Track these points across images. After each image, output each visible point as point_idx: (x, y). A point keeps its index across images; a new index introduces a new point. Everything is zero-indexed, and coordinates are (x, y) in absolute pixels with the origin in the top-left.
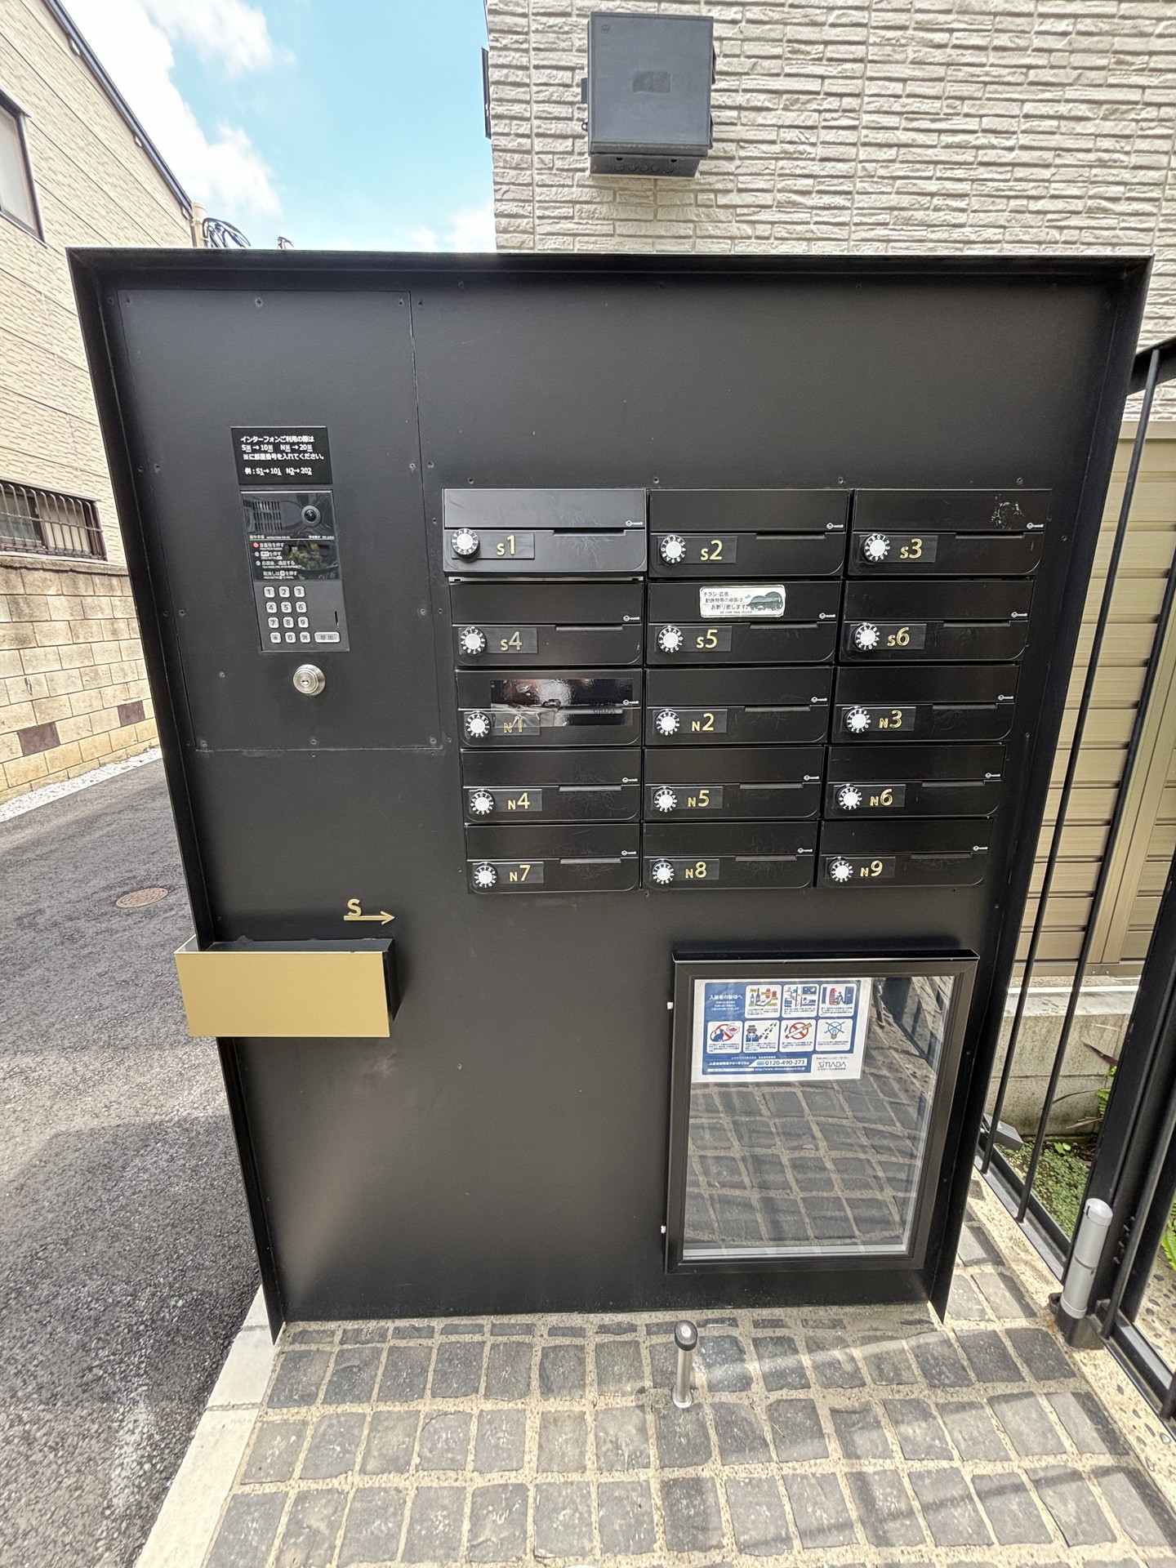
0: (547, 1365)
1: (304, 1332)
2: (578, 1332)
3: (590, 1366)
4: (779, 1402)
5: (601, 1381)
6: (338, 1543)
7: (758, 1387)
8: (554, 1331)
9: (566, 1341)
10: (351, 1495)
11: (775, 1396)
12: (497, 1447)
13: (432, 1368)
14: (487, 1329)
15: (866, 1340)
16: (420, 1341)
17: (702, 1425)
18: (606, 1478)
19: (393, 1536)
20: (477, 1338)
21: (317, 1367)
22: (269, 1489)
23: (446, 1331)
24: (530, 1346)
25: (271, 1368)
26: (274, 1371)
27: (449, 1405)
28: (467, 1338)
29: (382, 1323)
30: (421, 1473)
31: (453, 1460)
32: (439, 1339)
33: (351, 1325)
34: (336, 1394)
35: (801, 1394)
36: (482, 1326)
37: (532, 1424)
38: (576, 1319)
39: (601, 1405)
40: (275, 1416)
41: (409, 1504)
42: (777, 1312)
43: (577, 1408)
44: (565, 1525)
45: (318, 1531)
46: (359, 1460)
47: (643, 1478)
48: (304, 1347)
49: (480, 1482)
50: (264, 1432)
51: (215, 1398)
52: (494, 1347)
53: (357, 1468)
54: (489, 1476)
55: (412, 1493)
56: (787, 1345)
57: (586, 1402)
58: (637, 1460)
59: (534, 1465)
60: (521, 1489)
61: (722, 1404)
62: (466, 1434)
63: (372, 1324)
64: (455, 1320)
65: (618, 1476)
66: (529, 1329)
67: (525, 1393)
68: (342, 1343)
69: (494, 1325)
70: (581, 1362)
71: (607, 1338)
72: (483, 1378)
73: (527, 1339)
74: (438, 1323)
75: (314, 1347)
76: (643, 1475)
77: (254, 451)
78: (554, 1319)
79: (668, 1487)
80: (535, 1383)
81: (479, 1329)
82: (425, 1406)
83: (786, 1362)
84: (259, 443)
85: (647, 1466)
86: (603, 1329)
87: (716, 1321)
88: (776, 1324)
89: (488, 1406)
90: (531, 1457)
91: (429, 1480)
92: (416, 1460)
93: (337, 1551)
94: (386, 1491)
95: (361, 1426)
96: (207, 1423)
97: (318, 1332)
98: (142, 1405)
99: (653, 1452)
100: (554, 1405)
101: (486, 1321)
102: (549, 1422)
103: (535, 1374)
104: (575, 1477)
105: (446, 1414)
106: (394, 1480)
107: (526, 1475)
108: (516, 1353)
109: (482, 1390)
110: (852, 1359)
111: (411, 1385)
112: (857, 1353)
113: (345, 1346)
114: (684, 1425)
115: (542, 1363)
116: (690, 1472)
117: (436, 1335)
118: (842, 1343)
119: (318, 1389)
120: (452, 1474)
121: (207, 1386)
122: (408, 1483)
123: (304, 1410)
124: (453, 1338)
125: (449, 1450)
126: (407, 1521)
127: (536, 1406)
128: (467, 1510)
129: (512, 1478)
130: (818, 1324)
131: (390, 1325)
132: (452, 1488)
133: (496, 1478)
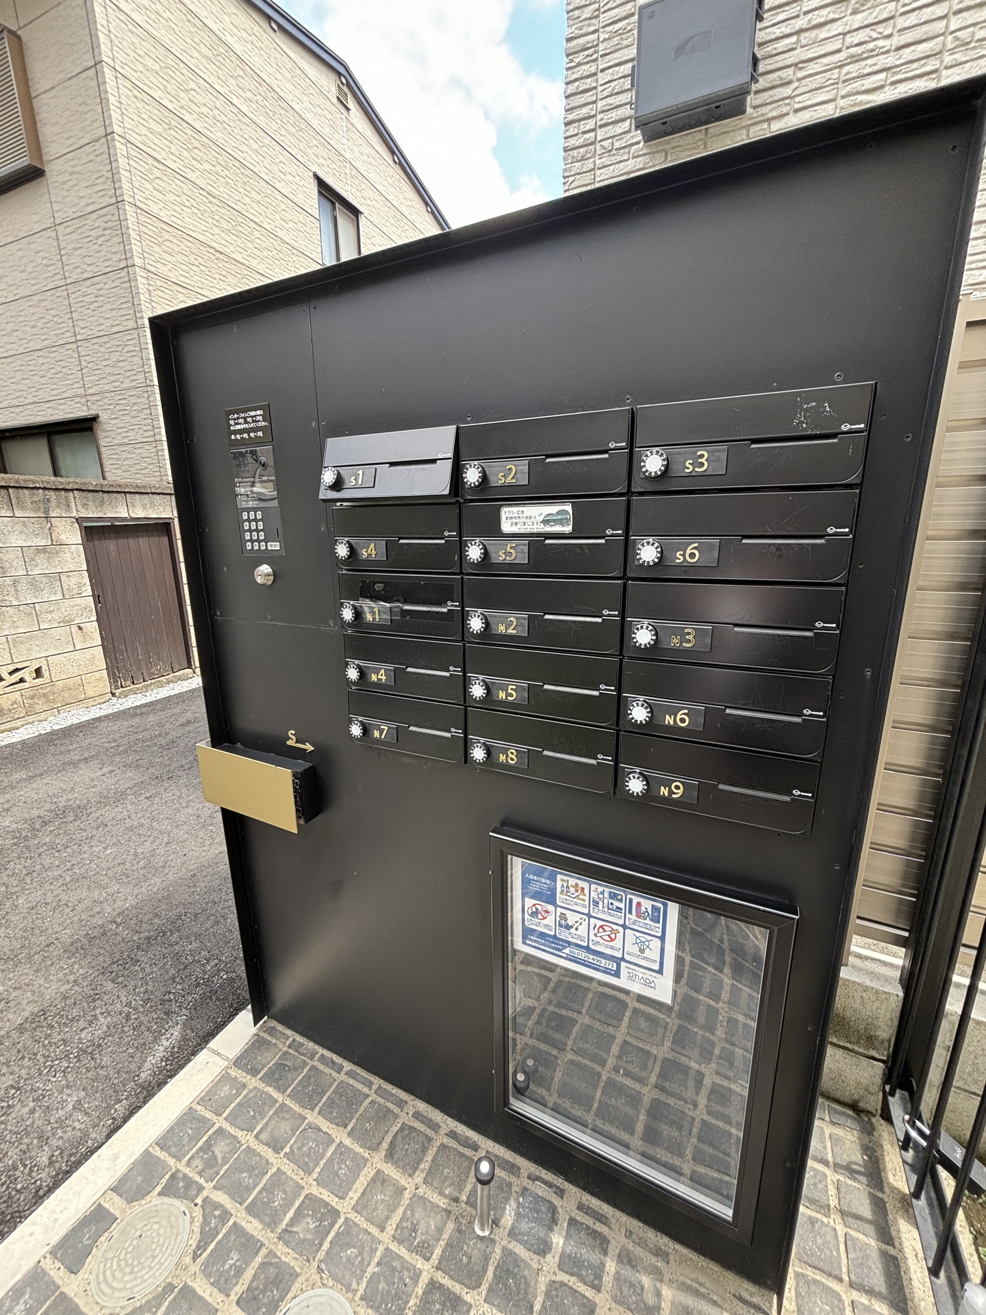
0: (399, 1138)
1: (274, 1028)
2: (435, 1127)
3: (429, 1157)
4: (563, 1284)
5: (430, 1173)
6: (222, 1173)
7: (552, 1260)
8: (417, 1115)
9: (422, 1128)
10: (243, 1148)
11: (563, 1277)
12: (336, 1174)
13: (329, 1093)
14: (374, 1087)
15: (684, 1287)
16: (331, 1071)
17: (486, 1258)
18: (394, 1247)
19: (249, 1190)
20: (366, 1090)
21: (268, 1055)
22: (208, 1115)
23: (350, 1074)
24: (396, 1116)
25: (247, 1041)
26: (247, 1044)
27: (325, 1125)
28: (359, 1086)
29: (317, 1047)
30: (285, 1161)
31: (307, 1164)
32: (342, 1077)
33: (300, 1039)
34: (269, 1078)
35: (589, 1293)
36: (372, 1083)
37: (366, 1175)
38: (437, 1116)
39: (421, 1191)
40: (234, 1072)
41: (268, 1176)
42: (606, 1209)
43: (403, 1182)
44: (348, 1259)
45: (216, 1158)
46: (259, 1128)
47: (419, 1265)
48: (269, 1038)
49: (315, 1190)
50: (224, 1078)
51: (213, 1044)
52: (372, 1102)
53: (255, 1132)
54: (322, 1190)
55: (274, 1170)
56: (602, 1243)
57: (413, 1184)
58: (424, 1251)
59: (353, 1203)
60: (335, 1213)
61: (511, 1253)
62: (325, 1151)
63: (311, 1044)
64: (359, 1070)
65: (402, 1252)
66: (401, 1104)
67: (374, 1148)
68: (289, 1047)
69: (380, 1087)
70: (424, 1150)
71: (452, 1143)
72: (354, 1121)
73: (396, 1110)
74: (347, 1066)
75: (274, 1041)
76: (420, 1264)
77: (236, 424)
78: (422, 1106)
79: (433, 1285)
80: (385, 1145)
81: (369, 1085)
82: (312, 1117)
83: (590, 1255)
84: (238, 418)
85: (428, 1259)
86: (453, 1135)
87: (545, 1182)
88: (601, 1218)
89: (347, 1142)
90: (354, 1195)
91: (288, 1168)
92: (287, 1149)
93: (219, 1177)
94: (261, 1157)
95: (271, 1107)
96: (203, 1055)
97: (281, 1032)
98: (179, 1027)
99: (438, 1252)
100: (389, 1170)
101: (377, 1081)
102: (379, 1179)
103: (388, 1139)
104: (374, 1230)
105: (320, 1130)
106: (268, 1153)
107: (345, 1207)
108: (383, 1115)
109: (349, 1128)
110: (658, 1294)
111: (311, 1097)
112: (667, 1293)
113: (290, 1050)
114: (473, 1250)
115: (396, 1134)
116: (457, 1288)
117: (342, 1073)
118: (657, 1274)
119: (262, 1068)
120: (301, 1173)
121: (212, 1034)
122: (277, 1162)
123: (249, 1077)
124: (351, 1081)
125: (308, 1155)
126: (261, 1186)
127: (377, 1162)
128: (297, 1204)
129: (334, 1201)
130: (642, 1243)
131: (321, 1051)
132: (297, 1182)
133: (325, 1195)
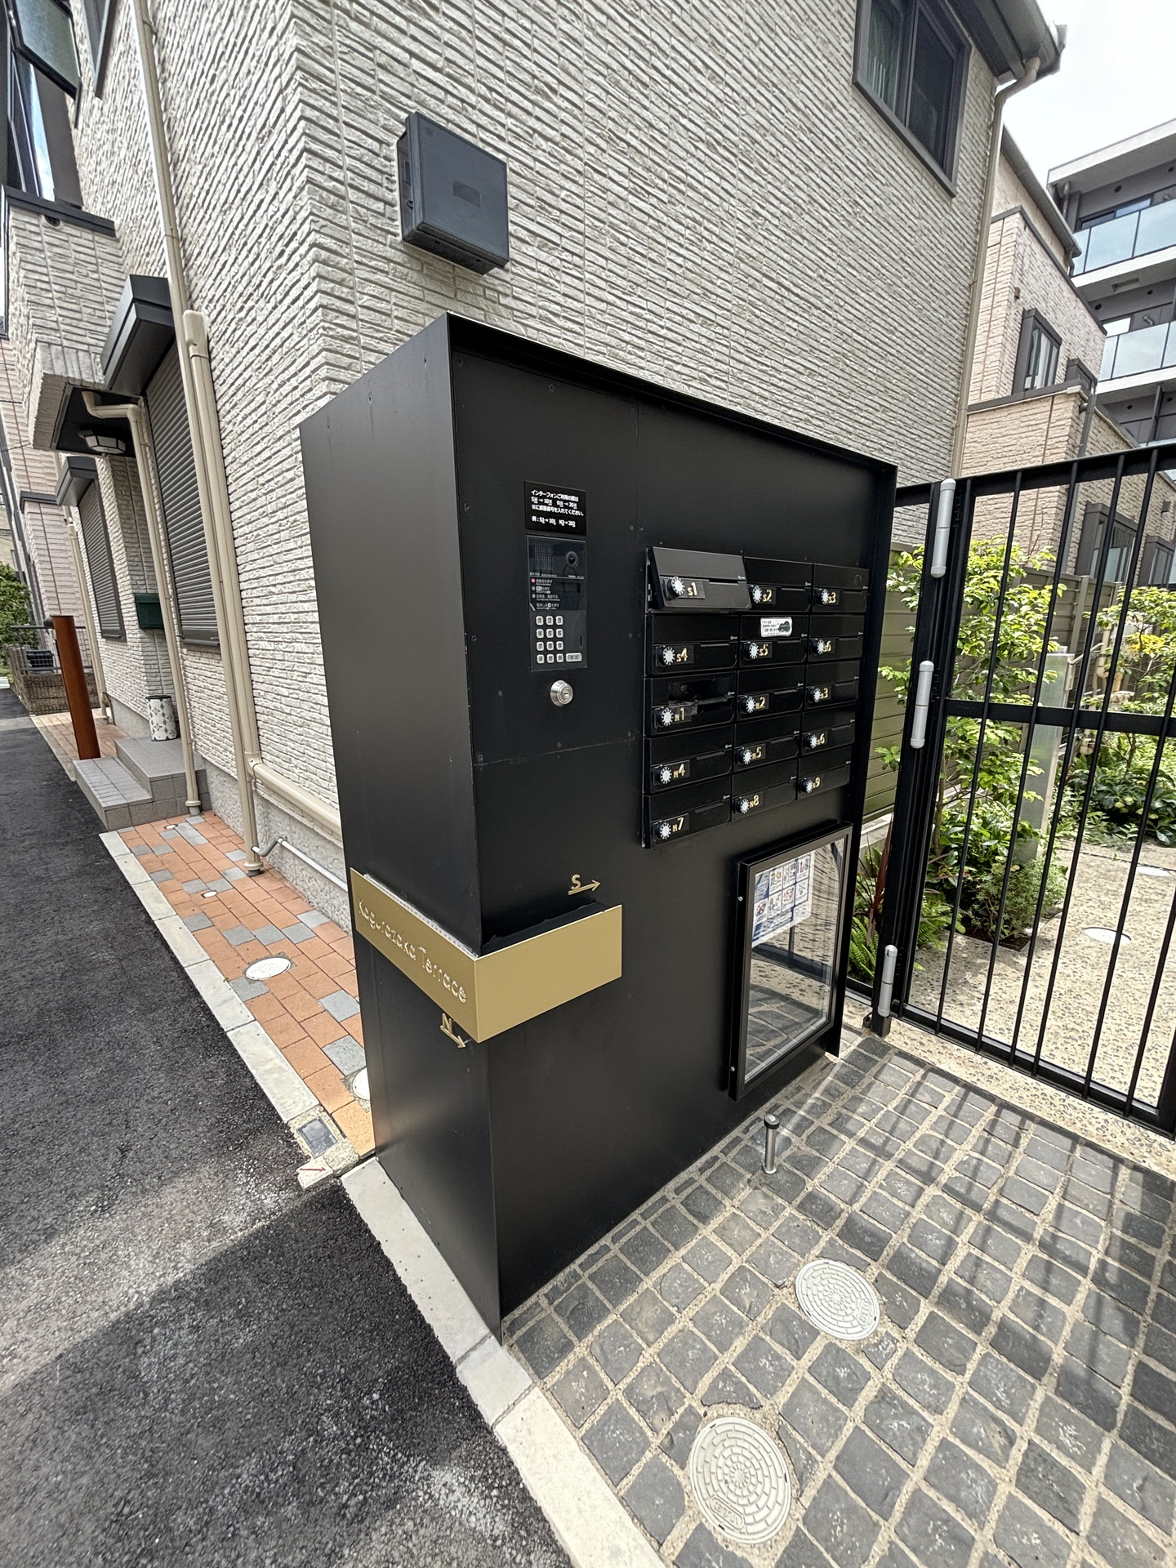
0: (692, 1208)
2: (691, 1181)
3: (714, 1191)
4: (808, 1137)
5: (726, 1193)
7: (794, 1139)
8: (678, 1191)
9: (689, 1190)
10: (658, 1360)
11: (804, 1137)
12: (710, 1263)
13: (629, 1264)
14: (639, 1219)
15: (815, 1088)
17: (790, 1172)
18: (772, 1230)
19: (705, 1349)
20: (638, 1228)
21: (549, 1330)
22: (602, 1409)
23: (614, 1241)
24: (673, 1207)
25: (514, 1360)
26: (519, 1360)
27: (662, 1270)
28: (632, 1233)
29: (567, 1270)
30: (685, 1312)
31: (694, 1290)
32: (615, 1249)
34: (581, 1330)
35: (813, 1128)
36: (635, 1220)
37: (714, 1238)
38: (683, 1176)
39: (736, 1203)
40: (552, 1379)
41: (695, 1330)
42: (773, 1101)
43: (727, 1215)
44: (778, 1262)
45: (661, 1394)
46: (640, 1341)
47: (787, 1214)
48: (524, 1330)
49: (718, 1286)
50: (557, 1395)
51: (489, 1415)
52: (653, 1224)
53: (645, 1346)
54: (720, 1280)
55: (691, 1324)
56: (788, 1113)
57: (729, 1208)
58: (776, 1210)
59: (735, 1255)
60: (741, 1268)
61: (788, 1157)
62: (687, 1273)
63: (561, 1277)
64: (616, 1230)
65: (776, 1224)
66: (664, 1200)
67: (696, 1229)
68: (551, 1303)
69: (642, 1214)
70: (708, 1193)
71: (708, 1172)
72: (666, 1243)
73: (668, 1205)
74: (606, 1240)
75: (531, 1323)
76: (786, 1213)
77: (540, 503)
78: (671, 1185)
79: (801, 1208)
80: (695, 1222)
81: (636, 1222)
82: (648, 1283)
83: (795, 1120)
84: (544, 497)
85: (785, 1208)
86: (701, 1170)
87: (751, 1125)
88: (776, 1107)
89: (683, 1251)
90: (730, 1252)
91: (690, 1312)
92: (674, 1310)
93: (682, 1389)
94: (673, 1338)
95: (622, 1326)
96: (504, 1433)
97: (525, 1312)
99: (780, 1201)
100: (715, 1223)
101: (635, 1215)
102: (721, 1232)
103: (691, 1218)
104: (759, 1241)
105: (664, 1275)
106: (672, 1330)
107: (736, 1262)
108: (670, 1216)
109: (672, 1248)
110: (818, 1099)
111: (627, 1281)
112: (817, 1095)
113: (556, 1303)
114: (782, 1178)
115: (689, 1210)
116: (803, 1195)
117: (612, 1247)
118: (808, 1095)
119: (566, 1337)
120: (701, 1296)
121: (474, 1414)
122: (683, 1321)
123: (571, 1356)
124: (624, 1240)
125: (687, 1288)
126: (703, 1337)
127: (707, 1231)
128: (728, 1303)
129: (731, 1269)
130: (793, 1095)
131: (574, 1266)
132: (708, 1302)
133: (724, 1277)
